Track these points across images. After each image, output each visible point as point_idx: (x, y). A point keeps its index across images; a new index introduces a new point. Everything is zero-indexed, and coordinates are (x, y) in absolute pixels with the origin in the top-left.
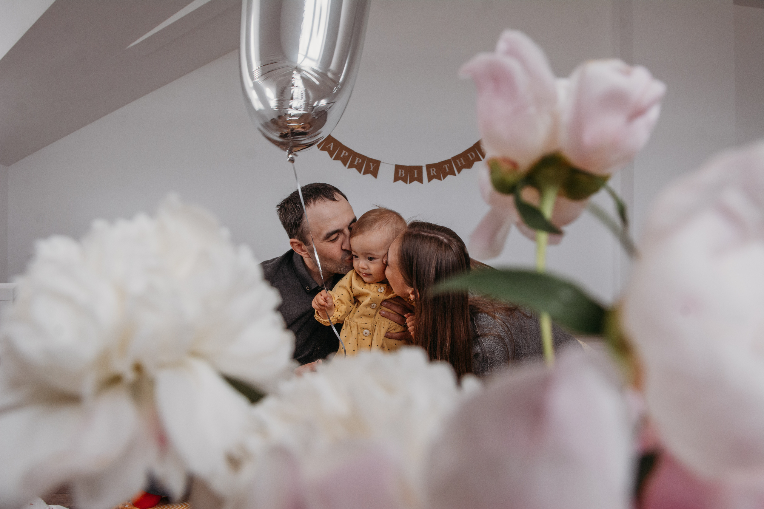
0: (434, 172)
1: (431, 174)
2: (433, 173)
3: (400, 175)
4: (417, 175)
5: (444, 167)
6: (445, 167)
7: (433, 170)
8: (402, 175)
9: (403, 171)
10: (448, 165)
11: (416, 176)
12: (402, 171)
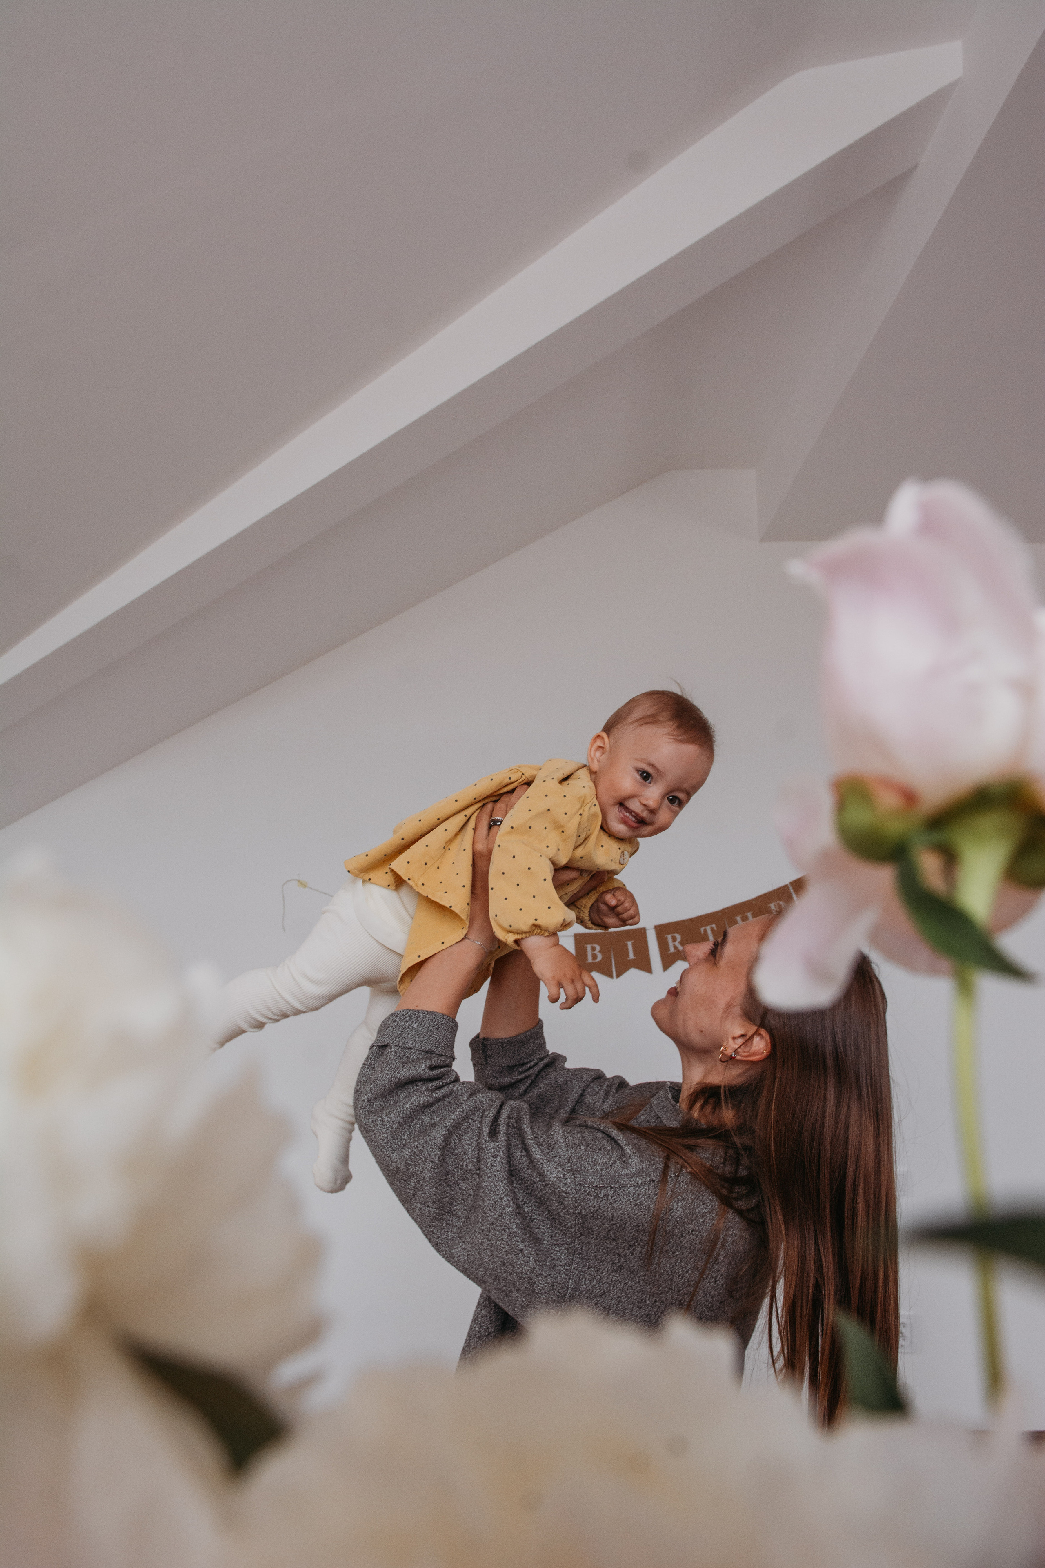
0: (677, 944)
1: (668, 949)
2: (675, 947)
3: (590, 960)
4: (635, 954)
5: (702, 932)
6: (705, 930)
7: (674, 939)
8: (594, 957)
9: (598, 948)
10: (714, 926)
11: (631, 956)
12: (593, 949)
